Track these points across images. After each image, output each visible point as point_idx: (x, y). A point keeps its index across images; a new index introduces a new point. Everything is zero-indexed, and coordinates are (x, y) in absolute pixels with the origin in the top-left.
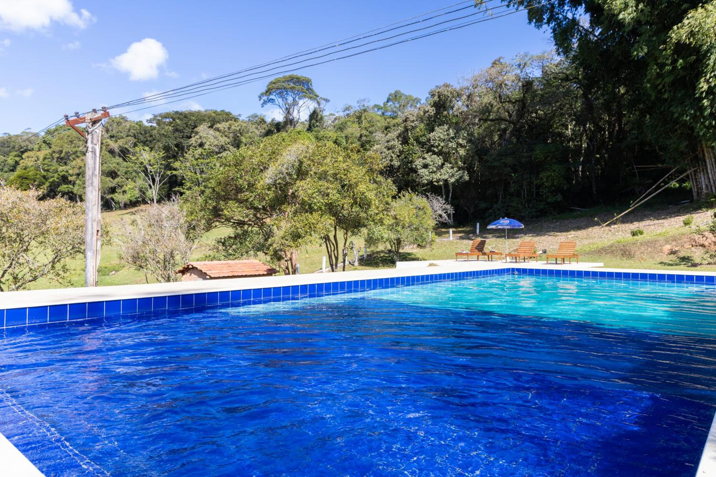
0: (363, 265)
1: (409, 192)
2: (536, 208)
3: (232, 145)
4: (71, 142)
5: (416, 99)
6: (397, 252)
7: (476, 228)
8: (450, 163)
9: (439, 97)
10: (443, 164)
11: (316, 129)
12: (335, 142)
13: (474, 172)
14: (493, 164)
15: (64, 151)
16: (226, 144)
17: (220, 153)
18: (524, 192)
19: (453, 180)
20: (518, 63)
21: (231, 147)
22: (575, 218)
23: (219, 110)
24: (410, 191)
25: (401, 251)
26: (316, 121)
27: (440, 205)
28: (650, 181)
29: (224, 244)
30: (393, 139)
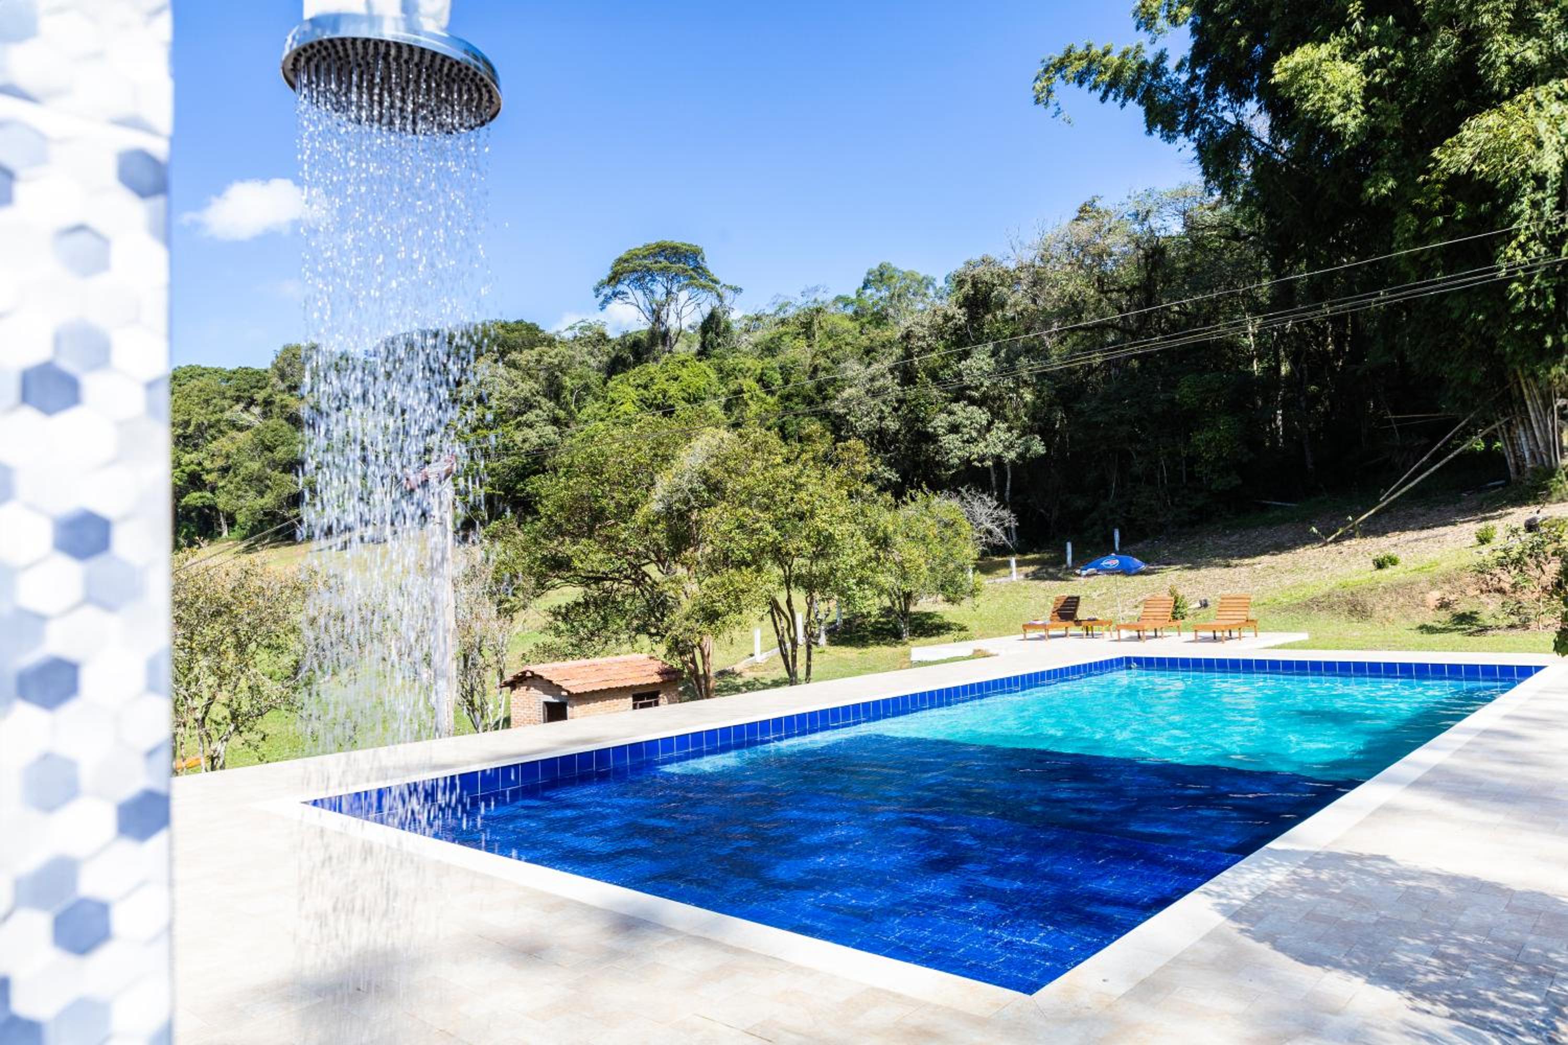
0: (836, 645)
1: (922, 491)
2: (1190, 506)
3: (545, 396)
4: (207, 402)
5: (924, 278)
6: (905, 614)
7: (1065, 551)
8: (1005, 419)
9: (974, 285)
10: (990, 423)
11: (717, 351)
12: (760, 380)
13: (1056, 432)
14: (1094, 420)
15: (193, 423)
16: (533, 395)
17: (520, 413)
18: (1162, 472)
19: (1012, 455)
20: (1133, 211)
21: (543, 401)
22: (1269, 525)
23: (511, 320)
24: (926, 489)
25: (912, 609)
26: (717, 334)
27: (987, 510)
28: (1424, 441)
29: (565, 618)
30: (883, 375)
